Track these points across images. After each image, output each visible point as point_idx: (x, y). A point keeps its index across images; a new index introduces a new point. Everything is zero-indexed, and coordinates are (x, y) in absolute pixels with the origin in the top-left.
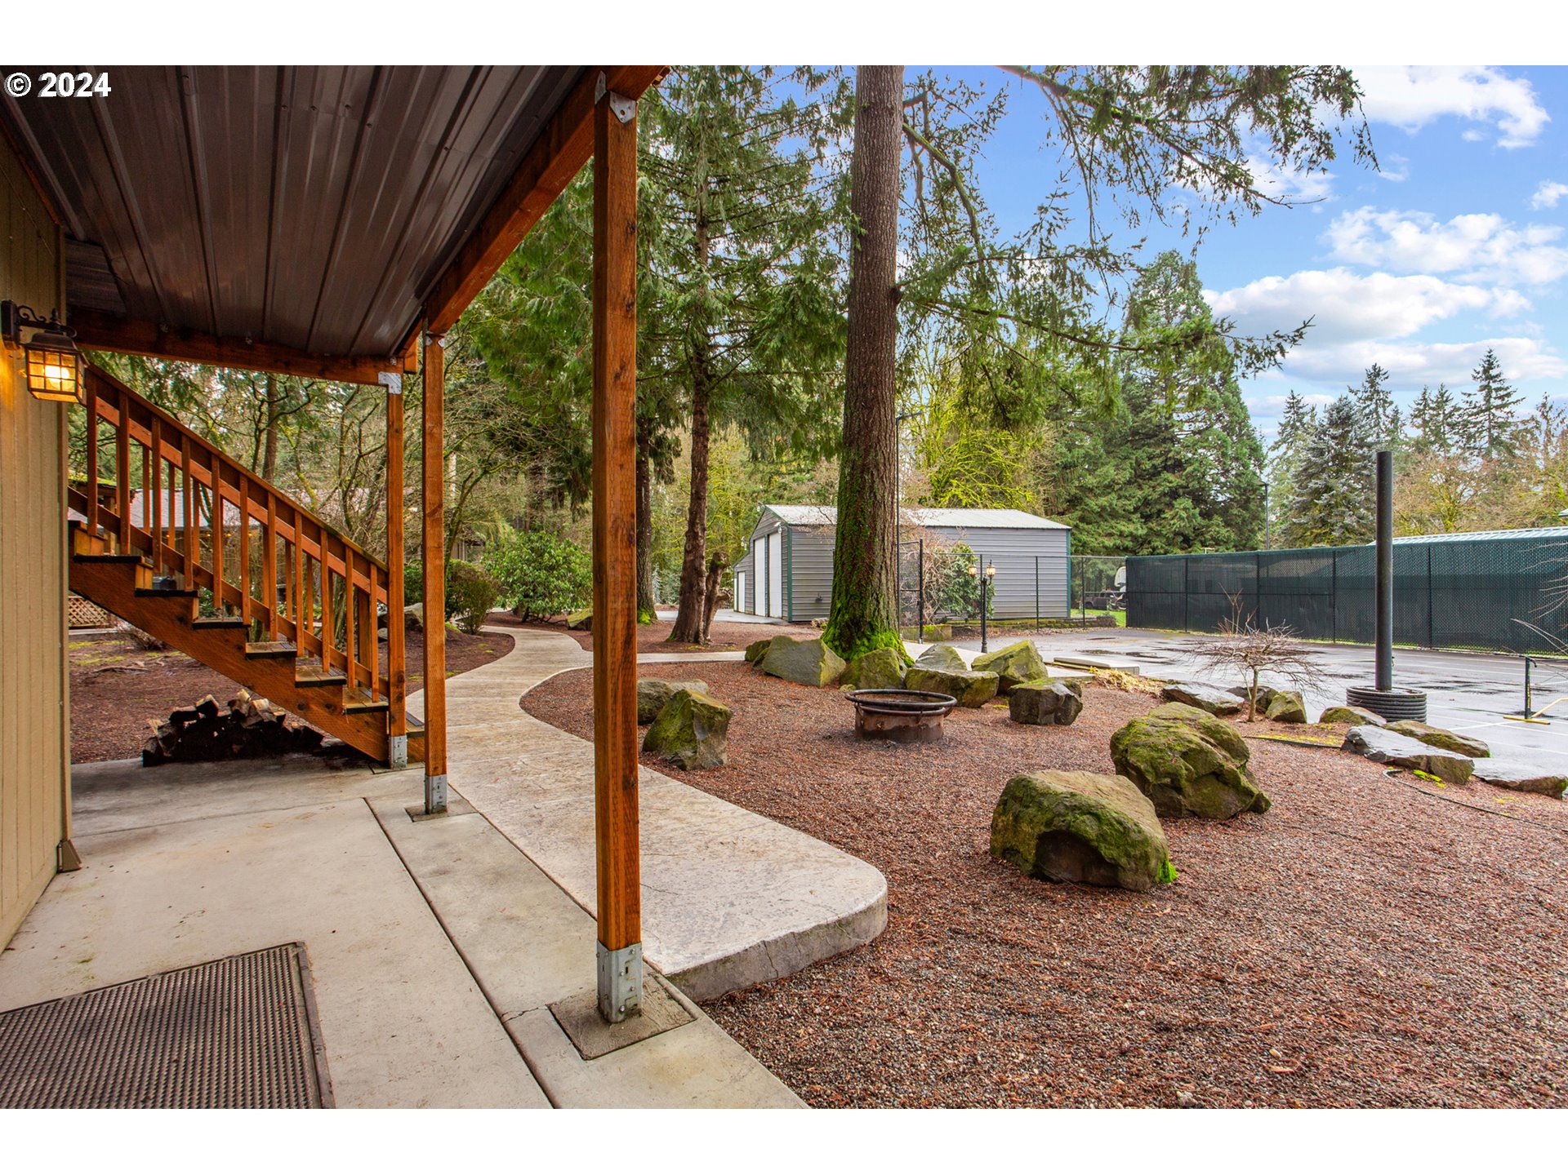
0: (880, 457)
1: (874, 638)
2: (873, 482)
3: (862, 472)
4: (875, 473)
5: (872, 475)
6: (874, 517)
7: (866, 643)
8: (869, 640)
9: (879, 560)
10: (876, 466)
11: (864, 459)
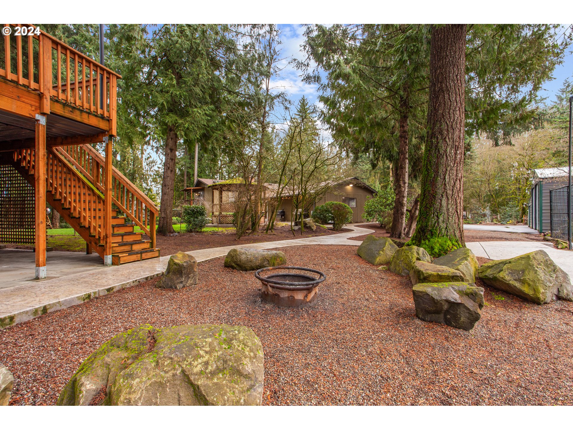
0: (444, 126)
1: (432, 240)
2: (438, 143)
3: (431, 138)
4: (440, 137)
5: (437, 138)
6: (437, 165)
7: (427, 243)
8: (429, 241)
9: (440, 191)
10: (441, 133)
11: (433, 129)
